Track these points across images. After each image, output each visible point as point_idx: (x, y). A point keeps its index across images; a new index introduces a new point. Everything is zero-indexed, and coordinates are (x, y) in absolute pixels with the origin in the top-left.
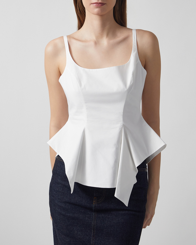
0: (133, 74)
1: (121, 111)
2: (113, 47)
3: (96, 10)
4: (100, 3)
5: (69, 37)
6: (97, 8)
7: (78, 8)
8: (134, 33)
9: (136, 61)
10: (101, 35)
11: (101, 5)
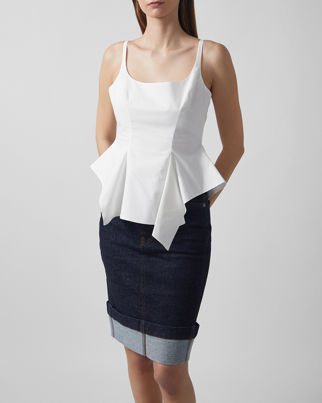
0: (189, 94)
1: (172, 136)
2: (172, 59)
3: (155, 11)
4: (156, 3)
5: (129, 42)
6: (154, 8)
7: (137, 9)
8: (201, 44)
9: (197, 78)
10: (161, 43)
11: (159, 4)
